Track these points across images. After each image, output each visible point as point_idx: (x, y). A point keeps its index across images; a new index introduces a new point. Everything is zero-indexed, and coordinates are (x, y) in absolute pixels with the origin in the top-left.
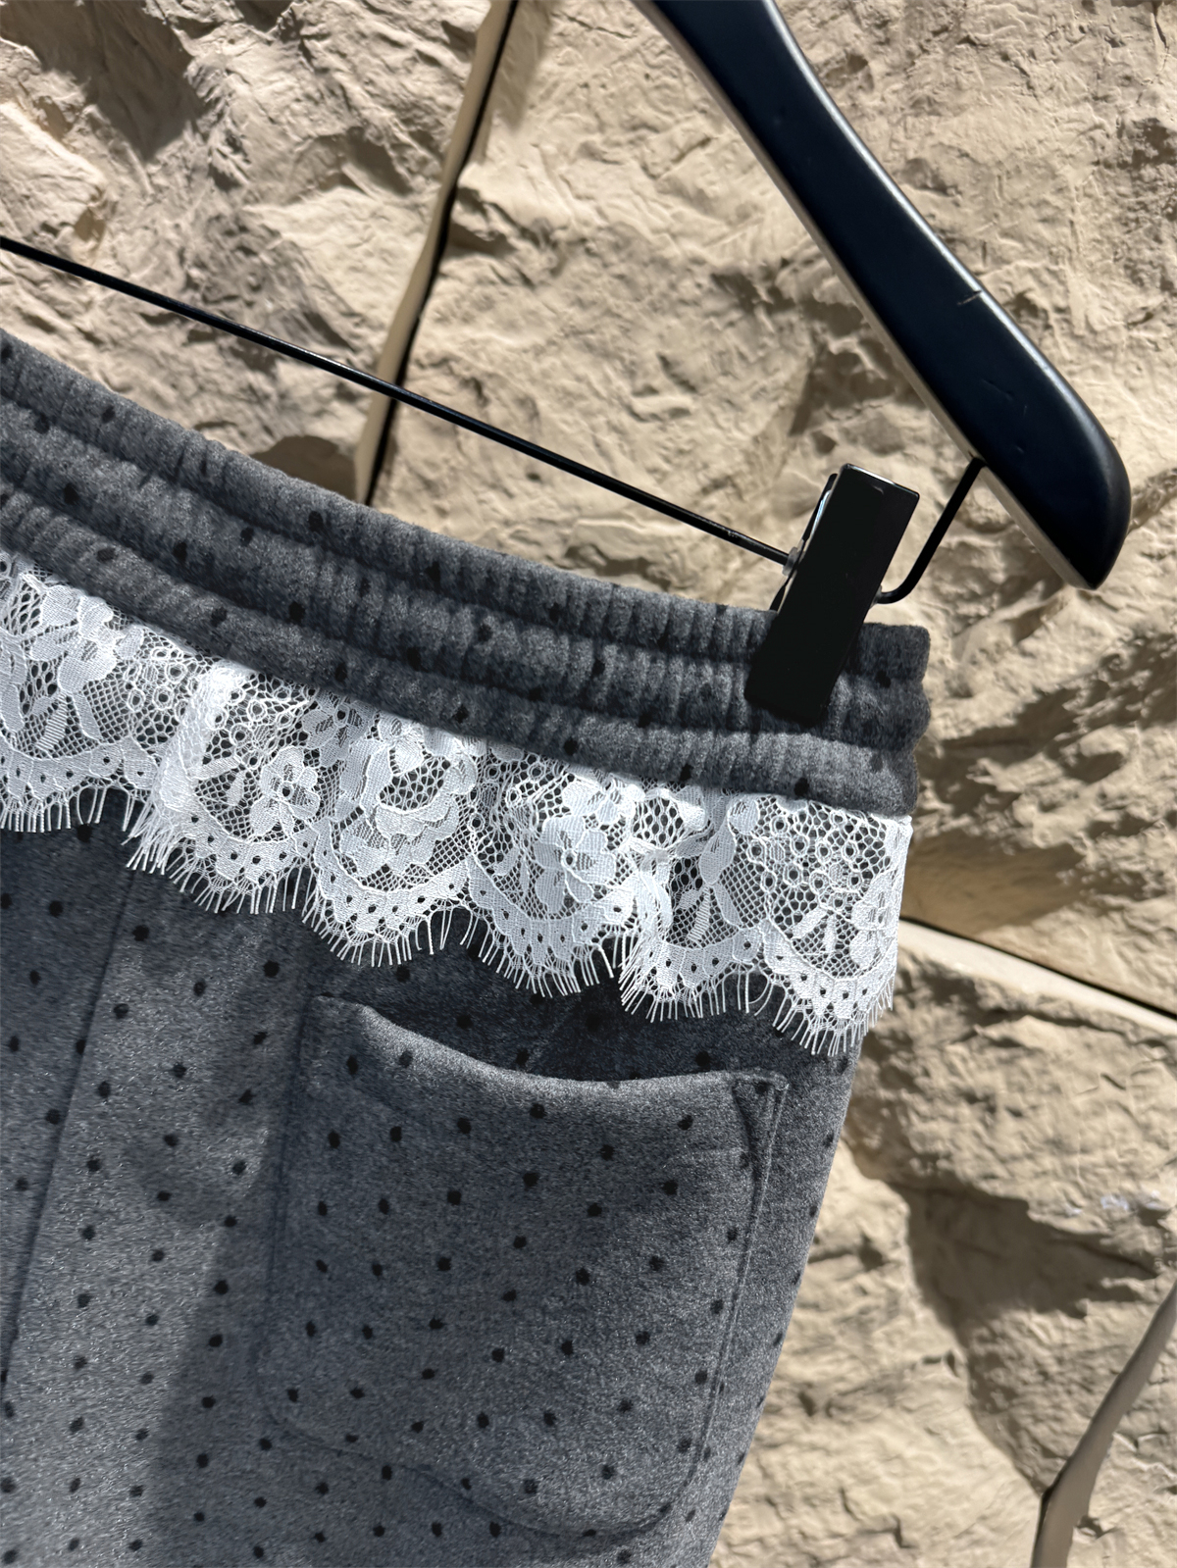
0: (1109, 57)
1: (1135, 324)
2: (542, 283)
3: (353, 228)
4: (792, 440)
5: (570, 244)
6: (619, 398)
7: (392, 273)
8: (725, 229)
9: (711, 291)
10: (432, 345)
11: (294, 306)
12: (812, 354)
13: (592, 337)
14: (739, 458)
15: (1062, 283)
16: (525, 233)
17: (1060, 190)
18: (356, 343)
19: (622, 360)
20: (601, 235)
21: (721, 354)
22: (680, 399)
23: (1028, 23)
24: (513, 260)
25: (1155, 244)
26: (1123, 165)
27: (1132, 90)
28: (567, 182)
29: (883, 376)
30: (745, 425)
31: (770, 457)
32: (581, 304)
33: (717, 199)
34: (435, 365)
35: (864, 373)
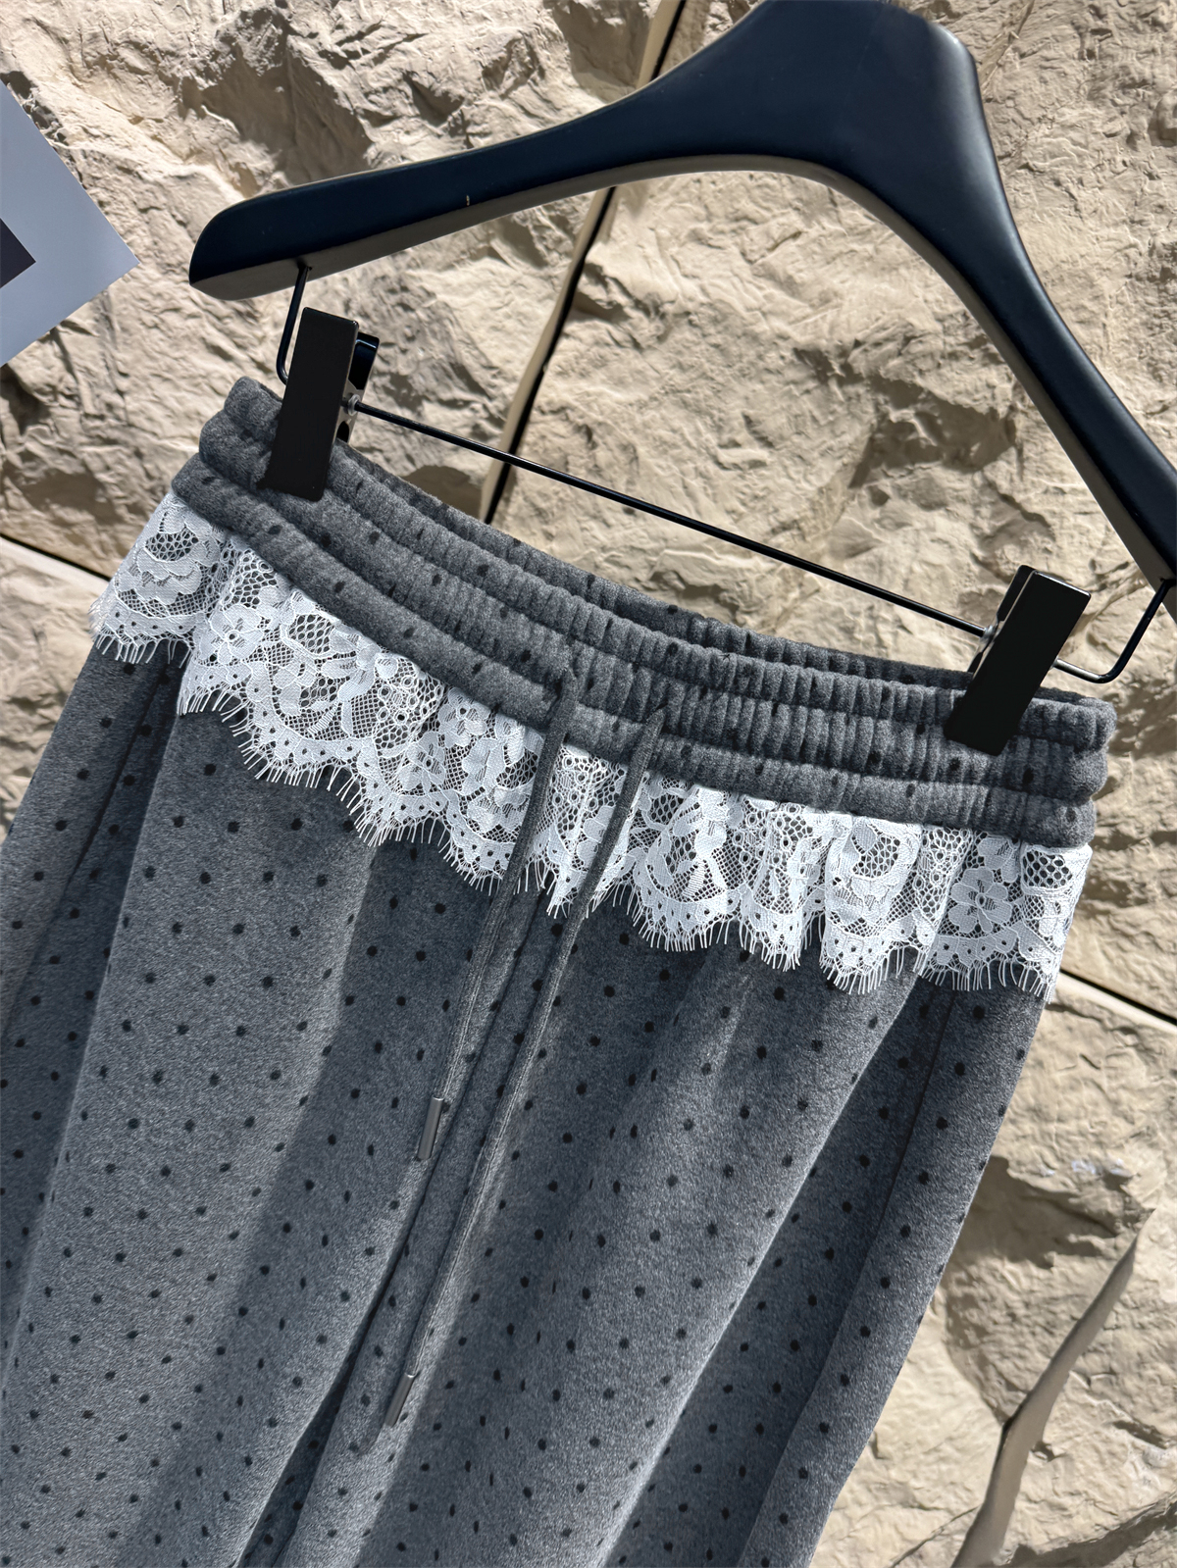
0: (1146, 188)
1: (1152, 414)
2: (649, 347)
4: (851, 491)
5: (676, 315)
6: (707, 449)
7: (525, 333)
8: (809, 310)
9: (792, 362)
10: (553, 395)
11: (442, 356)
12: (874, 421)
13: (688, 395)
14: (805, 505)
16: (638, 304)
17: (1096, 298)
18: (492, 391)
19: (712, 416)
20: (702, 309)
21: (796, 416)
22: (759, 453)
23: (1079, 156)
24: (626, 326)
25: (1174, 347)
26: (1152, 279)
27: (1164, 216)
28: (677, 262)
29: (934, 444)
30: (812, 478)
31: (831, 505)
32: (681, 367)
33: (803, 284)
34: (553, 412)
35: (917, 441)
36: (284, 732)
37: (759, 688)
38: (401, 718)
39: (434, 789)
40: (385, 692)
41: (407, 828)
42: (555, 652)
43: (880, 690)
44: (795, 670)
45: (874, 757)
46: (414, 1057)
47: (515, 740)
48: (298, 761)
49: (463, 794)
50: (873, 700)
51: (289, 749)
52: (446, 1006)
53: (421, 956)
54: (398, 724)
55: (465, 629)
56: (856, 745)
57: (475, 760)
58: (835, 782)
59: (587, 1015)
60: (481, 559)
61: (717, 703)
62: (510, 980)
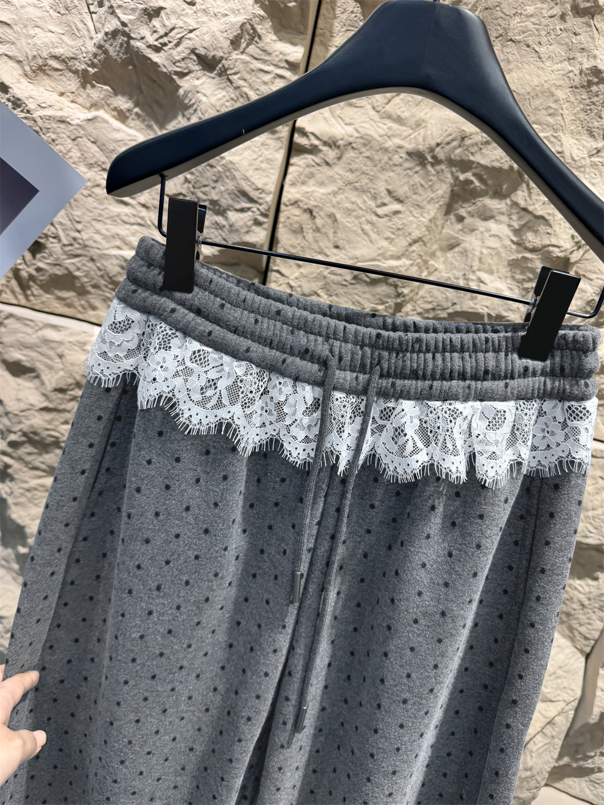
0: (574, 41)
1: (592, 155)
2: (334, 163)
3: (254, 151)
4: (446, 217)
5: (345, 146)
6: (371, 209)
7: (272, 169)
8: (411, 131)
9: (407, 159)
10: (290, 196)
11: (233, 188)
12: (452, 181)
13: (357, 184)
14: (424, 229)
15: (559, 141)
16: (325, 143)
17: (556, 101)
18: (260, 201)
19: (370, 192)
20: (357, 140)
21: (413, 185)
22: (397, 207)
23: (537, 30)
24: (321, 155)
25: (599, 120)
26: (583, 87)
27: (585, 54)
28: (341, 118)
29: (483, 188)
30: (425, 215)
31: (437, 226)
32: (351, 171)
33: (406, 119)
34: (292, 204)
35: (475, 187)
36: (196, 409)
37: (424, 348)
38: (251, 392)
39: (271, 423)
40: (241, 381)
41: (261, 445)
42: (321, 347)
43: (484, 339)
44: (440, 336)
45: (486, 372)
46: (282, 554)
47: (308, 393)
48: (204, 422)
49: (287, 423)
50: (481, 344)
51: (199, 417)
52: (293, 526)
53: (277, 504)
54: (250, 396)
55: (275, 343)
56: (476, 367)
57: (290, 406)
58: (469, 387)
59: (363, 519)
60: (276, 307)
61: (405, 358)
62: (324, 510)
